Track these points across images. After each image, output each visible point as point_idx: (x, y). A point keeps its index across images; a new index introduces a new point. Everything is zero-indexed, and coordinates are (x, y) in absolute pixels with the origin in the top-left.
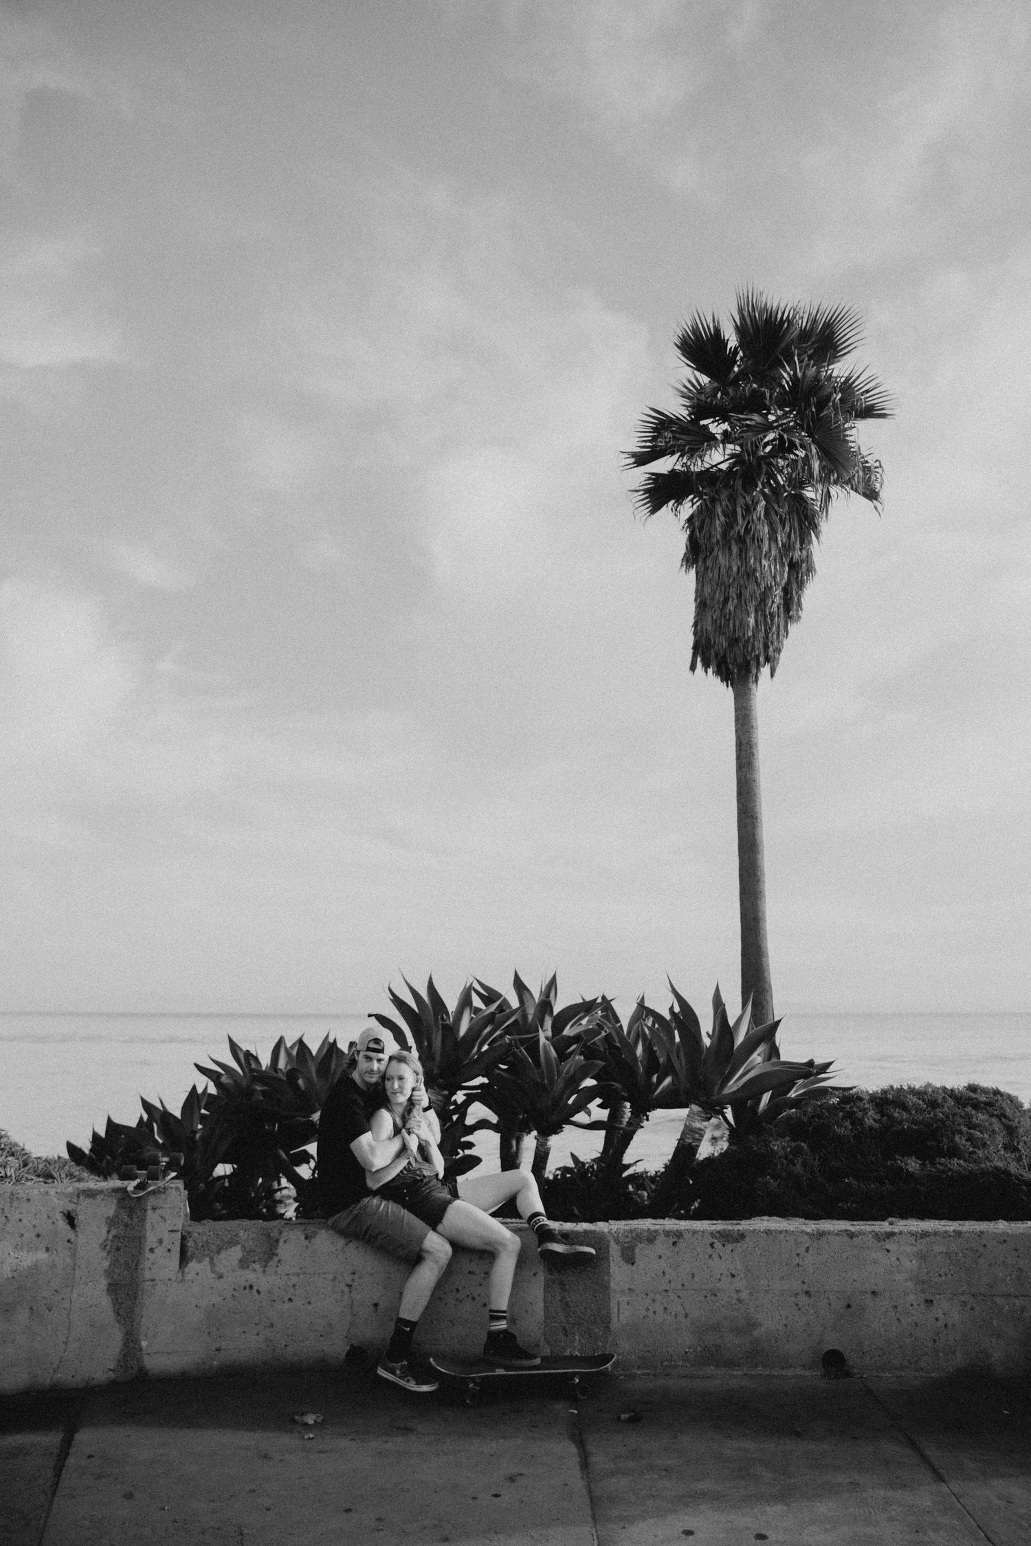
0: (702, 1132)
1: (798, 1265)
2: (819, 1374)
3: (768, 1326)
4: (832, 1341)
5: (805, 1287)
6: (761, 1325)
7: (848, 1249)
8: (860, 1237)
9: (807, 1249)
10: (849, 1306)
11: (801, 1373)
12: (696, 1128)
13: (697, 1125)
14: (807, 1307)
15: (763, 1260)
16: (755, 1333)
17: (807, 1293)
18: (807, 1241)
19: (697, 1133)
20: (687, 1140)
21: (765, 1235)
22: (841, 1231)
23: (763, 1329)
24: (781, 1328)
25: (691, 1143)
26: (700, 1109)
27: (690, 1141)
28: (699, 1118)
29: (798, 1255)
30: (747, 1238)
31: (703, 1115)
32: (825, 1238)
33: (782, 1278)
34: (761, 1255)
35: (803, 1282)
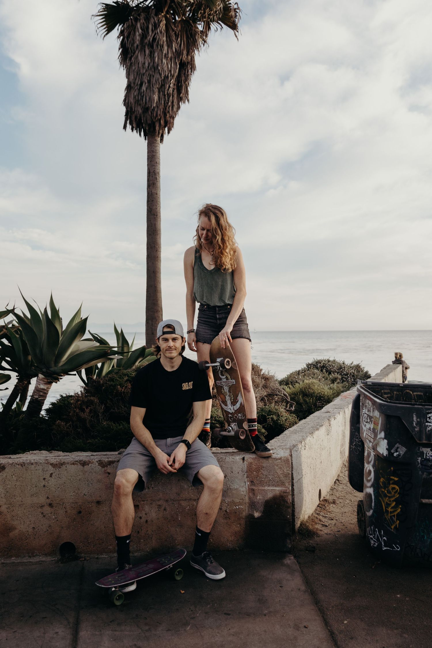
0: (46, 391)
1: (44, 486)
2: (57, 559)
3: (20, 529)
4: (66, 536)
5: (49, 501)
6: (15, 529)
7: (81, 473)
8: (90, 465)
9: (51, 475)
10: (80, 512)
11: (44, 559)
12: (41, 389)
13: (42, 386)
14: (50, 515)
15: (18, 483)
16: (11, 534)
17: (50, 505)
18: (51, 469)
19: (42, 392)
20: (35, 396)
21: (20, 466)
22: (77, 461)
23: (17, 531)
24: (30, 530)
25: (37, 398)
26: (43, 376)
27: (37, 397)
28: (43, 382)
29: (44, 479)
30: (6, 470)
31: (46, 380)
32: (64, 466)
33: (32, 495)
34: (17, 480)
35: (48, 498)
